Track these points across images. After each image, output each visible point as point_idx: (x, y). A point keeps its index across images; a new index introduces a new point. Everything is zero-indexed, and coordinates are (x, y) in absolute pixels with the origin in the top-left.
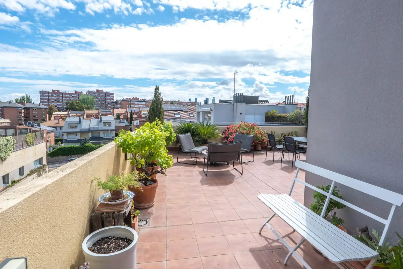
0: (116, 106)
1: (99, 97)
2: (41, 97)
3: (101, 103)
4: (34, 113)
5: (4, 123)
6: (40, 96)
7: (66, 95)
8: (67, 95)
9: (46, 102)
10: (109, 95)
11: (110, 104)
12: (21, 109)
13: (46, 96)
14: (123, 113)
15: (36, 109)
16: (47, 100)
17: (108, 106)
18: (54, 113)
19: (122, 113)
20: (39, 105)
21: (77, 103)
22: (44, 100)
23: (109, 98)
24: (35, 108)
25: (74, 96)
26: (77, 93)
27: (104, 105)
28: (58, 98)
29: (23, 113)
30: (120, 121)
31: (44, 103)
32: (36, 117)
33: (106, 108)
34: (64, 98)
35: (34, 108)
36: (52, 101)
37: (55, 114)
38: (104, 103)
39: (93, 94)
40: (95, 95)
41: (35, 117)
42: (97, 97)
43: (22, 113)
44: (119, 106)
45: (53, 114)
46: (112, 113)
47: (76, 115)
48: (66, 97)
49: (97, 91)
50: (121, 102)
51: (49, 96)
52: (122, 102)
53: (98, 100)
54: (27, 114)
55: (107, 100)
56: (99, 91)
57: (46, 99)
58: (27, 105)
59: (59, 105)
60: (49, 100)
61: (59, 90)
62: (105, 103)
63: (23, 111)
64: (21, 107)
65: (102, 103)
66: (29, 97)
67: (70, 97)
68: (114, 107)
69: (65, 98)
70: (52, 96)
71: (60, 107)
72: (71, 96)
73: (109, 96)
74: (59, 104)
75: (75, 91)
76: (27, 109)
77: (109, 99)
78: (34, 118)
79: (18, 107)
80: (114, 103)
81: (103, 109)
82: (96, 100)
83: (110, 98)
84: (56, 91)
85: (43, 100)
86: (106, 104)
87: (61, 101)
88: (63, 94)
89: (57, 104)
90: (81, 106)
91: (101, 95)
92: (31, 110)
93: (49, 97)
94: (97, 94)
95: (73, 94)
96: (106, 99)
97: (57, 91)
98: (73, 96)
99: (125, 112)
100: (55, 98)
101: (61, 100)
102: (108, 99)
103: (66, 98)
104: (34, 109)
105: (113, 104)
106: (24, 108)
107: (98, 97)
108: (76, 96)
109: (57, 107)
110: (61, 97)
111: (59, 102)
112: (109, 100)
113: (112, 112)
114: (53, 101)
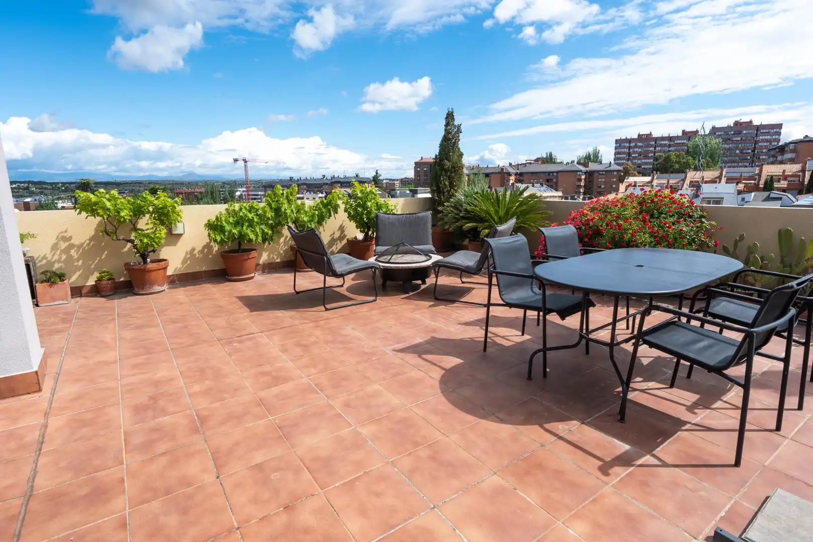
0: (779, 158)
1: (739, 139)
2: (617, 150)
3: (742, 153)
4: (600, 180)
5: (553, 197)
6: (616, 148)
7: (662, 142)
8: (665, 142)
9: (623, 159)
10: (767, 131)
11: (766, 154)
12: (581, 173)
13: (625, 147)
14: (790, 174)
15: (604, 173)
16: (625, 156)
17: (761, 157)
18: (628, 178)
19: (786, 173)
20: (609, 165)
21: (678, 156)
22: (621, 156)
23: (766, 137)
24: (603, 171)
25: (678, 142)
26: (686, 134)
27: (749, 158)
28: (646, 149)
29: (583, 181)
30: (770, 194)
31: (620, 161)
32: (603, 186)
33: (752, 164)
34: (657, 149)
35: (601, 171)
36: (635, 155)
37: (628, 180)
38: (750, 151)
39: (722, 133)
40: (728, 134)
41: (600, 187)
42: (734, 139)
43: (581, 181)
44: (788, 156)
45: (625, 181)
46: (756, 175)
47: (666, 182)
48: (661, 145)
49: (737, 123)
50: (795, 146)
51: (630, 148)
52: (799, 146)
53: (734, 145)
54: (589, 182)
55: (760, 144)
56: (741, 124)
57: (624, 153)
58: (593, 166)
59: (646, 164)
60: (629, 154)
61: (651, 133)
62: (753, 151)
63: (583, 177)
64: (581, 171)
65: (744, 152)
66: (599, 152)
67: (670, 146)
68: (775, 159)
69: (659, 148)
70: (636, 146)
71: (647, 167)
72: (672, 143)
73: (769, 132)
74: (645, 161)
75: (683, 131)
76: (590, 174)
77: (766, 139)
78: (599, 190)
79: (577, 171)
80: (777, 150)
81: (746, 167)
82: (731, 145)
83: (769, 137)
84: (645, 135)
85: (619, 156)
86: (754, 154)
87: (650, 155)
88: (656, 139)
89: (643, 161)
90: (684, 163)
91: (744, 132)
92: (596, 174)
93: (629, 150)
94: (732, 133)
95: (677, 138)
96: (756, 143)
97: (647, 135)
98: (675, 142)
99: (799, 172)
100: (640, 150)
101: (651, 152)
102: (763, 141)
103: (662, 148)
104: (600, 174)
105: (773, 153)
106: (586, 173)
107: (737, 139)
108: (683, 142)
109: (643, 167)
110: (652, 146)
111: (646, 157)
112: (766, 144)
113: (756, 173)
114: (637, 155)
